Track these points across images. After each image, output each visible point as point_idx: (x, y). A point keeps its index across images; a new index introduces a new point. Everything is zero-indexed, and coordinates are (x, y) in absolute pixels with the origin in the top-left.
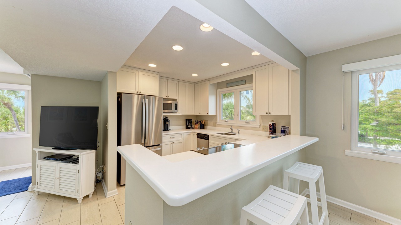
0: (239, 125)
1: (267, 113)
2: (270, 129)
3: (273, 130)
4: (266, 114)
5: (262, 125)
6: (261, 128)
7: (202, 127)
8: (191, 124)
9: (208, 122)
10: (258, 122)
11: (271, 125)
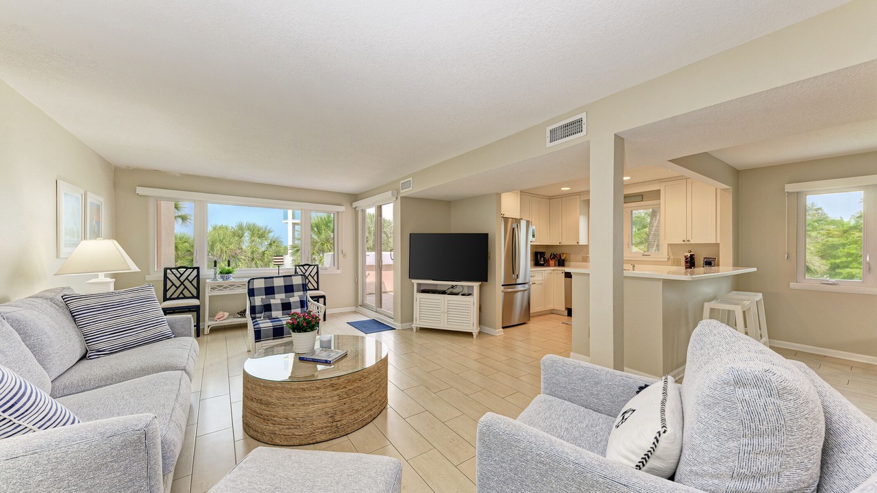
0: (633, 259)
1: (684, 241)
2: (686, 262)
3: (691, 263)
4: (682, 243)
6: (670, 262)
7: (561, 263)
8: (544, 258)
9: (572, 256)
10: (664, 254)
11: (689, 256)
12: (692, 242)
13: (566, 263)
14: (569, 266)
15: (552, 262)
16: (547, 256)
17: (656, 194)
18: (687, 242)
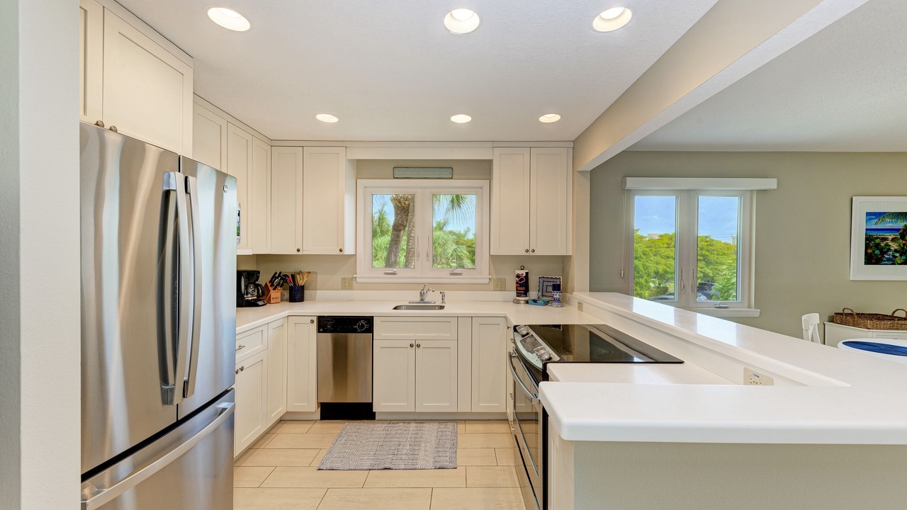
1: (527, 251)
2: (517, 286)
3: (523, 286)
4: (525, 254)
5: (494, 277)
6: (492, 284)
7: (296, 294)
8: (257, 286)
9: (320, 278)
10: (483, 271)
11: (524, 275)
12: (536, 253)
13: (307, 293)
14: (313, 299)
15: (275, 294)
16: (264, 279)
17: (483, 169)
18: (531, 254)
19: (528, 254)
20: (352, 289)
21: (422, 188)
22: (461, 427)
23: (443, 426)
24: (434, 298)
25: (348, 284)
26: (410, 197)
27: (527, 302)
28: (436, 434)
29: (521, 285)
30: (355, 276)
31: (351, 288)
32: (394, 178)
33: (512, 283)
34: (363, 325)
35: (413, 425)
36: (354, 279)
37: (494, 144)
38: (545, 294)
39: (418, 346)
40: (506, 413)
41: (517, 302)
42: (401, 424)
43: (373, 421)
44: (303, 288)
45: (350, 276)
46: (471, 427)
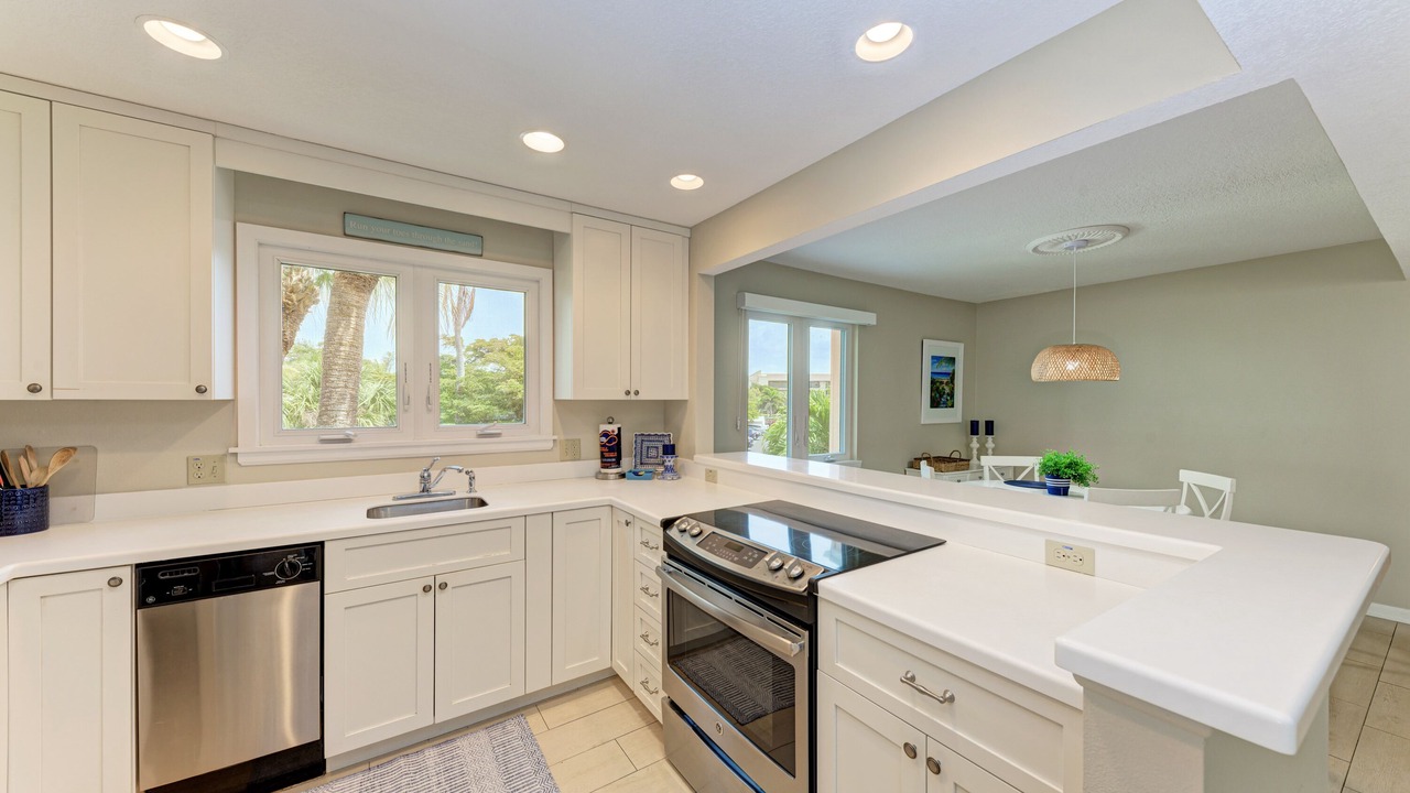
1: (628, 393)
4: (623, 397)
5: (562, 437)
6: (559, 450)
7: (19, 512)
9: (108, 462)
10: (541, 427)
11: (616, 432)
12: (642, 397)
18: (632, 397)
19: (628, 398)
20: (222, 482)
21: (414, 266)
22: (534, 720)
23: (497, 732)
24: (451, 483)
25: (205, 472)
26: (301, 286)
27: (623, 476)
28: (491, 754)
29: (611, 450)
30: (232, 450)
31: (217, 478)
32: (346, 235)
33: (591, 445)
34: (293, 567)
35: (431, 755)
36: (229, 459)
37: (575, 207)
38: (645, 460)
39: (443, 586)
40: (611, 668)
41: (605, 477)
42: (402, 762)
43: (318, 781)
44: (42, 493)
45: (220, 452)
46: (553, 714)
